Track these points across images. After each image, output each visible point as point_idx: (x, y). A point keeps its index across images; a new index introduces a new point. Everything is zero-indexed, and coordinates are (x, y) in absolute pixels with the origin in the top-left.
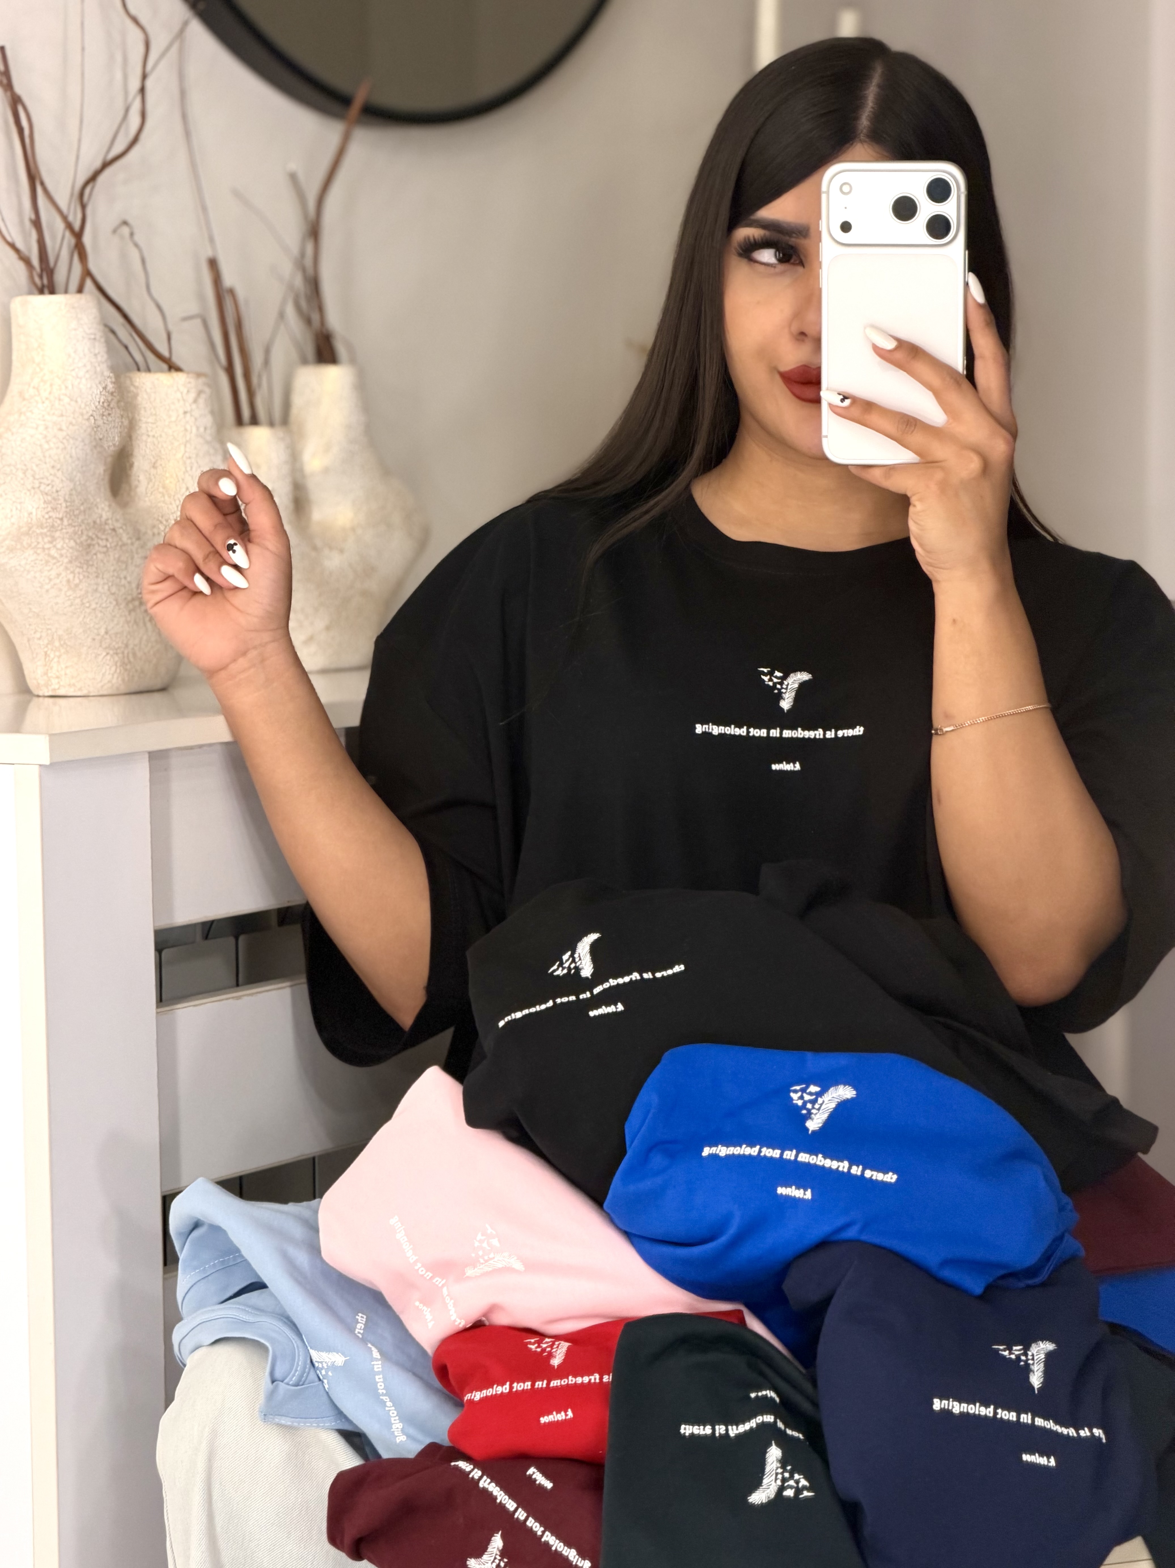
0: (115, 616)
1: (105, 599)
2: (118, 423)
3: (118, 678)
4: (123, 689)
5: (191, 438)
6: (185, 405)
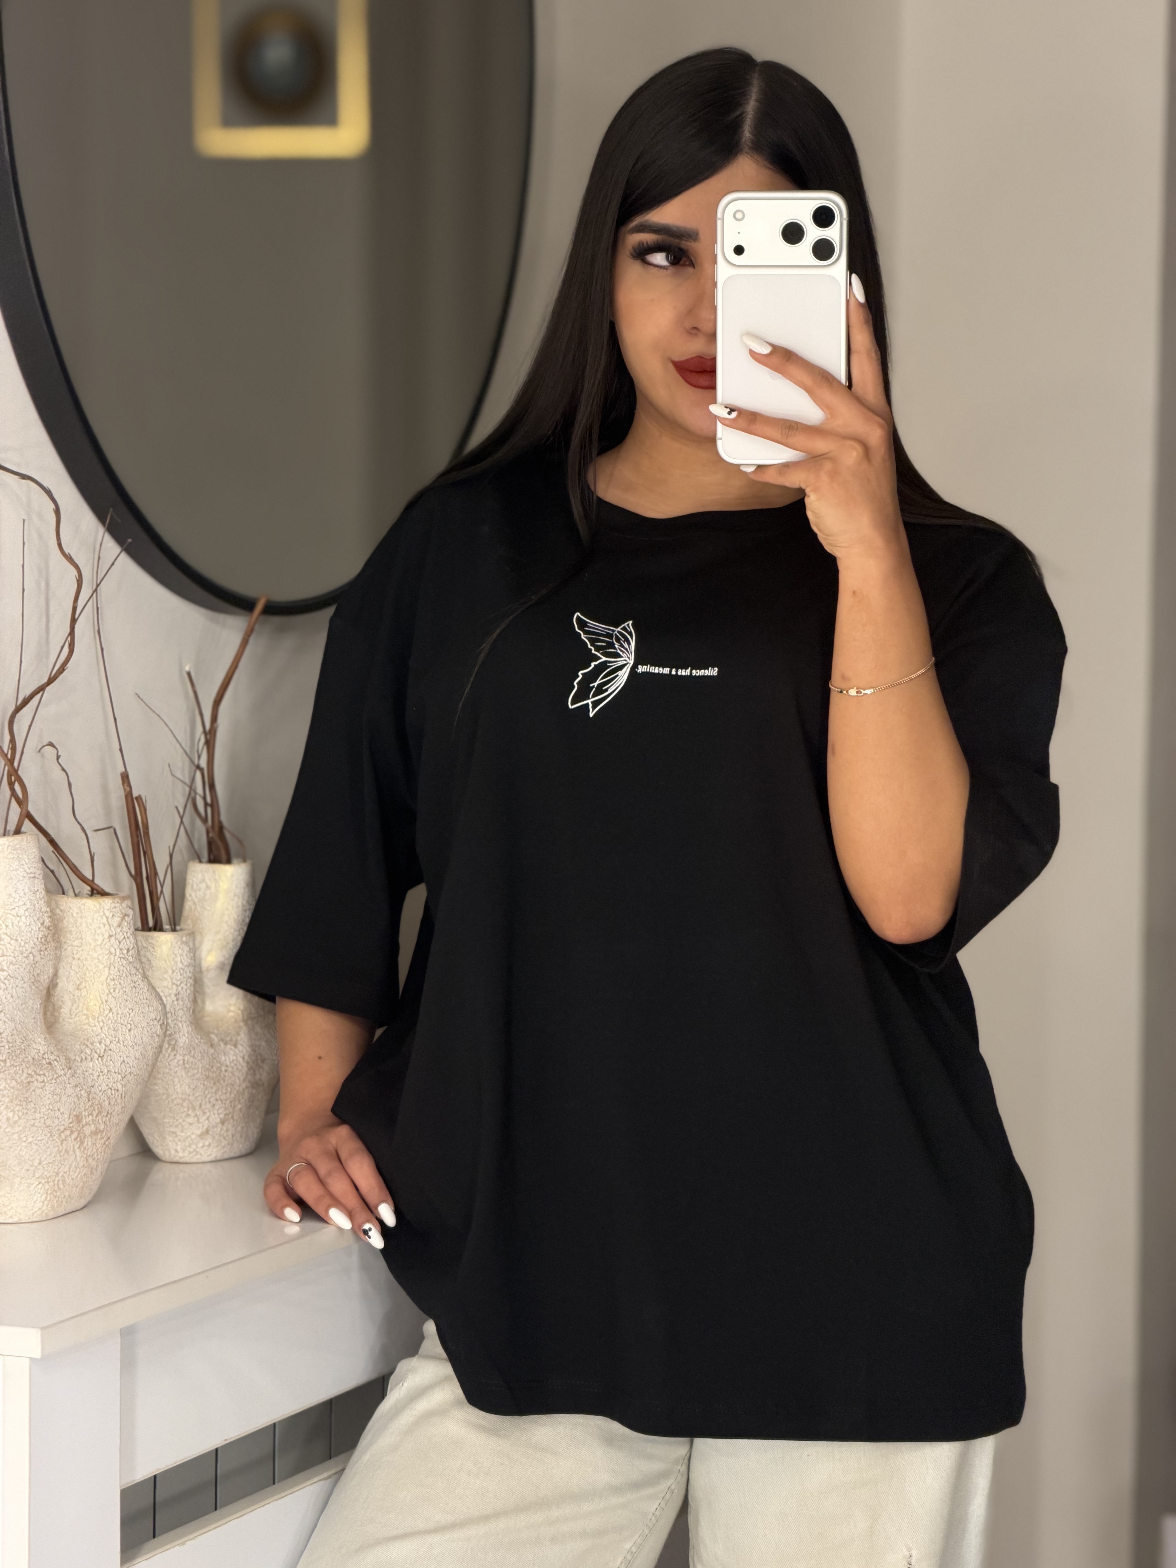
0: (49, 1147)
1: (41, 1132)
2: (53, 955)
3: (47, 1206)
4: (52, 1214)
5: (115, 961)
6: (110, 929)
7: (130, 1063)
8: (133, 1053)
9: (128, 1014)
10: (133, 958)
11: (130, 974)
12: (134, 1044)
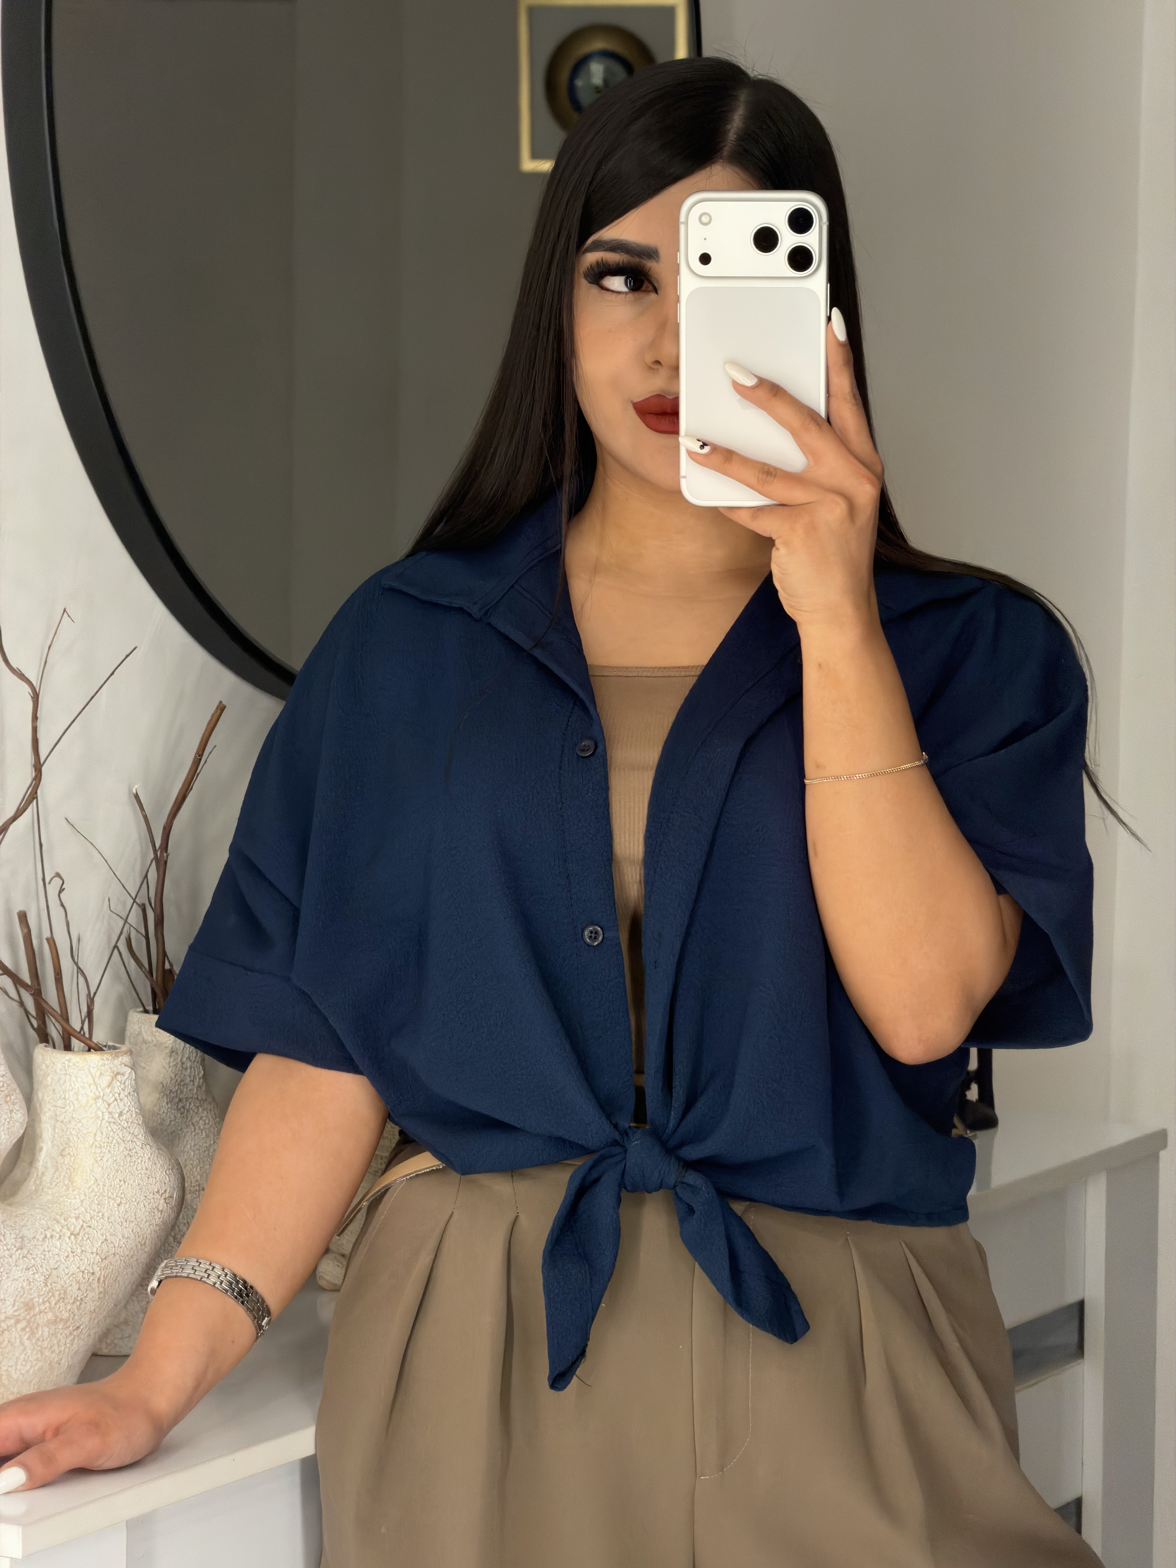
5: (103, 1124)
6: (97, 1089)
7: (115, 1242)
8: (121, 1230)
9: (118, 1186)
10: (127, 1122)
11: (123, 1141)
12: (123, 1221)
